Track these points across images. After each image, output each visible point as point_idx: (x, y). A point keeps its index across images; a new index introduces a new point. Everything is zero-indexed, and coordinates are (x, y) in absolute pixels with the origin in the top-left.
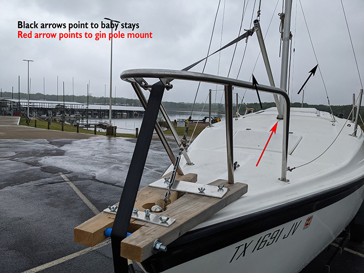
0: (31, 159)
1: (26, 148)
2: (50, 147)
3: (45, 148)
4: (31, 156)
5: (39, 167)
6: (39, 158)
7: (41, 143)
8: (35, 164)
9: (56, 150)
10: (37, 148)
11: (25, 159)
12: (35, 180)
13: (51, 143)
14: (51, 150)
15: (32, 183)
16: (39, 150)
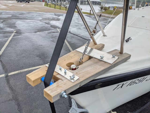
0: (47, 21)
1: (46, 16)
2: (55, 16)
3: (53, 17)
4: (47, 20)
5: (50, 25)
6: (50, 21)
7: (51, 15)
8: (48, 24)
9: (57, 18)
10: (50, 17)
11: (45, 21)
12: (48, 30)
13: (55, 15)
14: (55, 18)
15: (47, 32)
16: (50, 18)
